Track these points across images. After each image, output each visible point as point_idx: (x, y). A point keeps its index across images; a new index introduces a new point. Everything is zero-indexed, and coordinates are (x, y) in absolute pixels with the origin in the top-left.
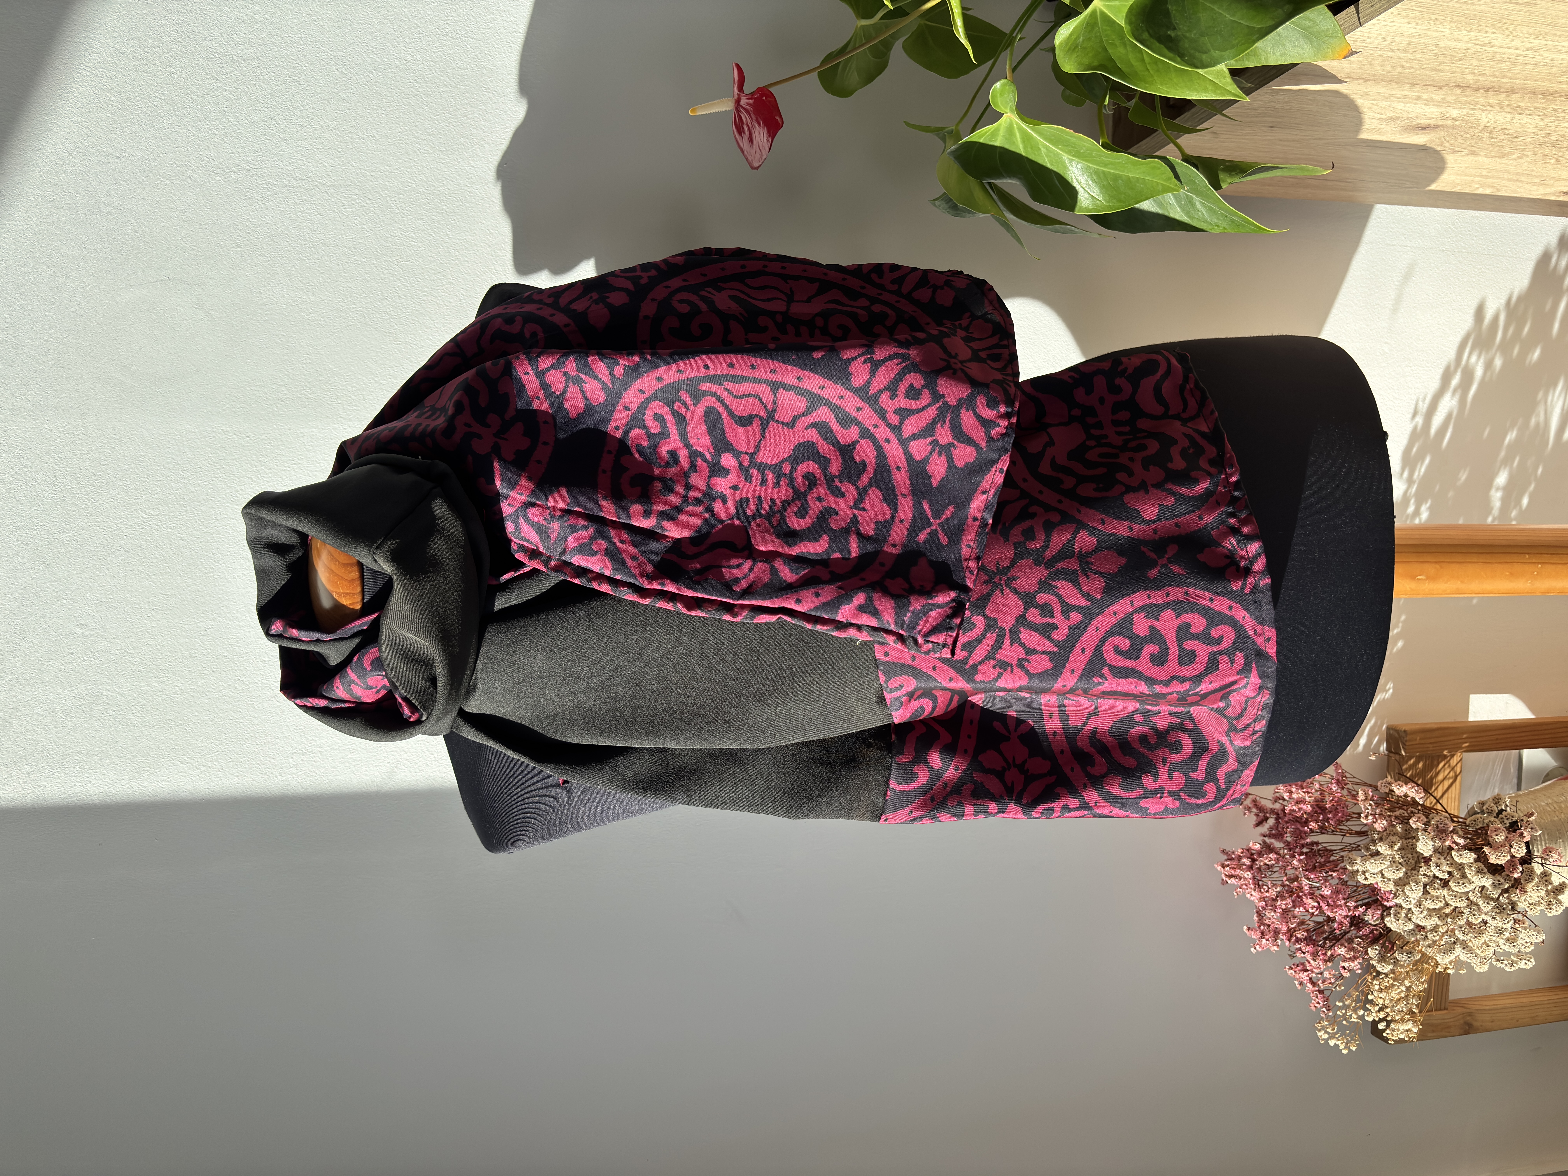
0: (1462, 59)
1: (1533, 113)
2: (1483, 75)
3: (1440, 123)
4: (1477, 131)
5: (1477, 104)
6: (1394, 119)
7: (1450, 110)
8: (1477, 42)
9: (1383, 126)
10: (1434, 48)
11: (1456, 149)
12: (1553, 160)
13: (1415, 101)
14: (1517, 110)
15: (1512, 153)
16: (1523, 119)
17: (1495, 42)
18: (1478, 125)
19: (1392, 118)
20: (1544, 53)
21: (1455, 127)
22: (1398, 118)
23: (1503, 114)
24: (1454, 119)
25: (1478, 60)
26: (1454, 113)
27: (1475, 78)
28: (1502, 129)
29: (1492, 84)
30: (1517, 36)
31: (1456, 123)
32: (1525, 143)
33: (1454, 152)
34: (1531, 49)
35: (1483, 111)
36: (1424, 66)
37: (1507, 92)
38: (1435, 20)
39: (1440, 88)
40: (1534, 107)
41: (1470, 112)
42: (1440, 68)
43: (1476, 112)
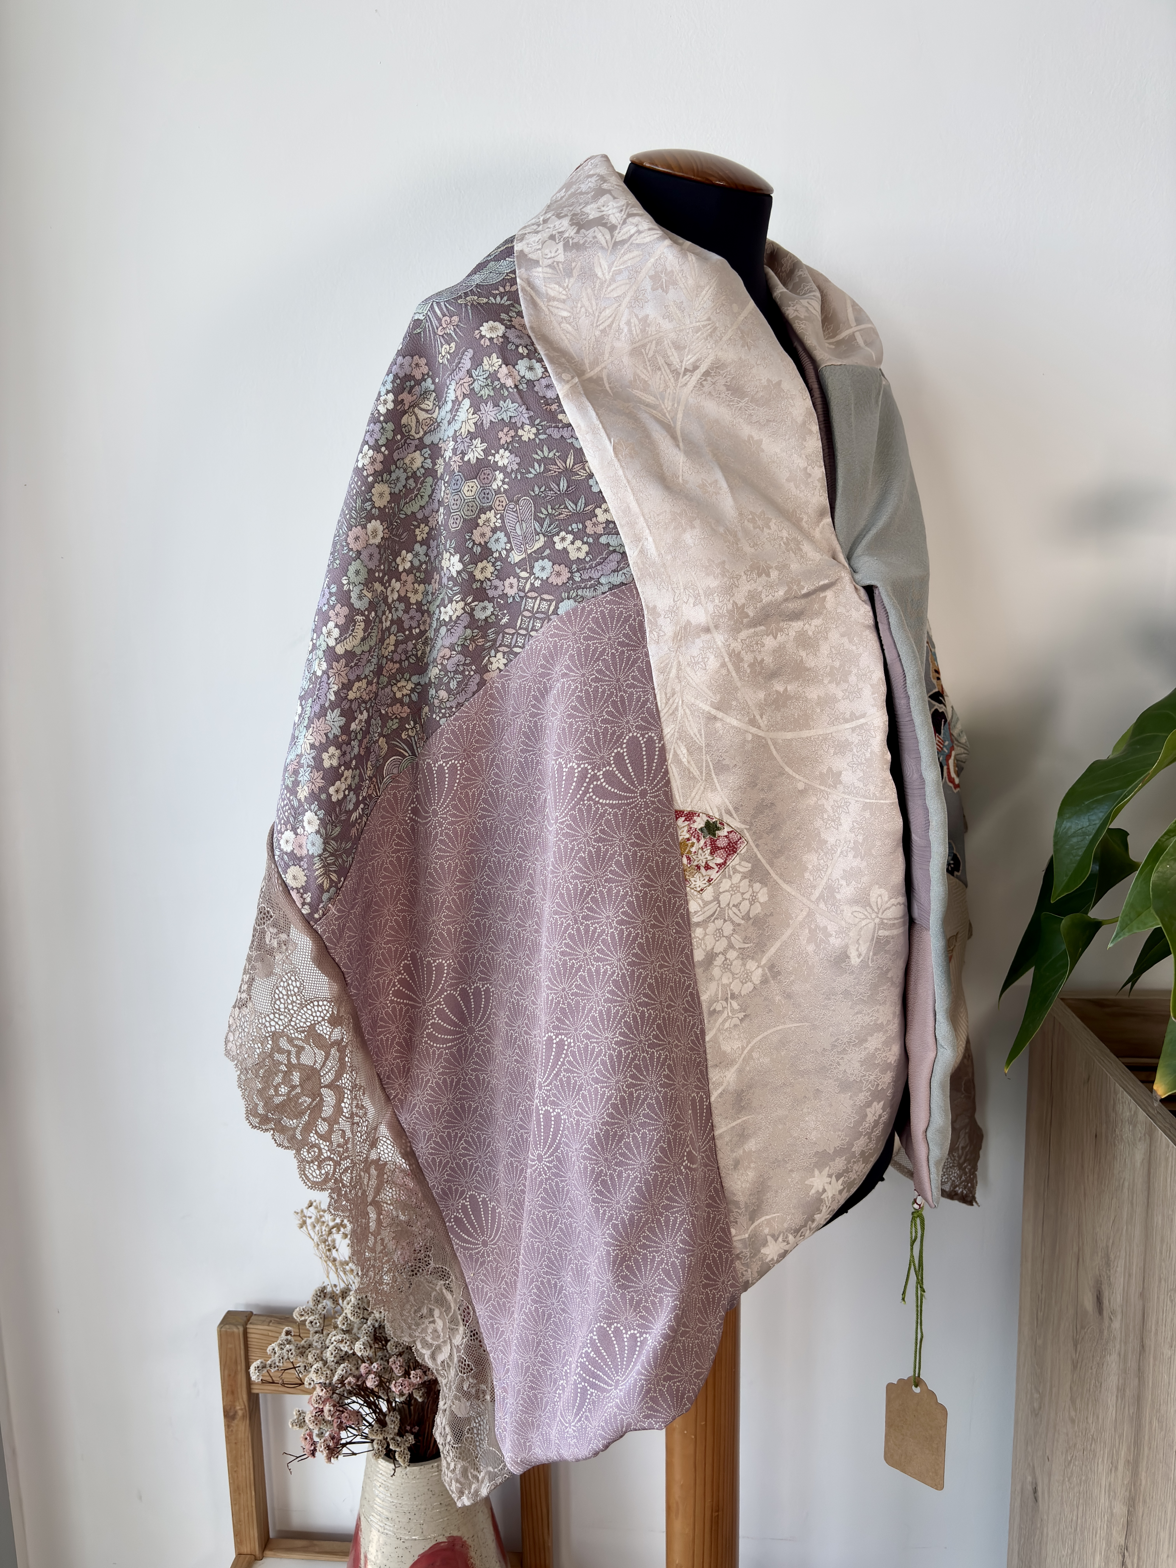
1: (1119, 1409)
2: (1156, 1333)
3: (1105, 1313)
4: (1098, 1358)
5: (1126, 1343)
6: (1108, 1262)
7: (1119, 1317)
9: (1100, 1254)
11: (1079, 1346)
12: (1069, 1458)
13: (1127, 1275)
14: (1121, 1390)
15: (1076, 1411)
16: (1112, 1401)
18: (1105, 1356)
19: (1109, 1258)
21: (1101, 1332)
22: (1109, 1265)
23: (1117, 1377)
24: (1110, 1326)
26: (1116, 1325)
28: (1101, 1384)
29: (1147, 1349)
31: (1106, 1332)
32: (1087, 1418)
33: (1075, 1346)
35: (1119, 1354)
36: (1163, 1265)
37: (1139, 1369)
39: (1142, 1295)
40: (1124, 1408)
41: (1118, 1340)
42: (1163, 1282)
43: (1118, 1346)
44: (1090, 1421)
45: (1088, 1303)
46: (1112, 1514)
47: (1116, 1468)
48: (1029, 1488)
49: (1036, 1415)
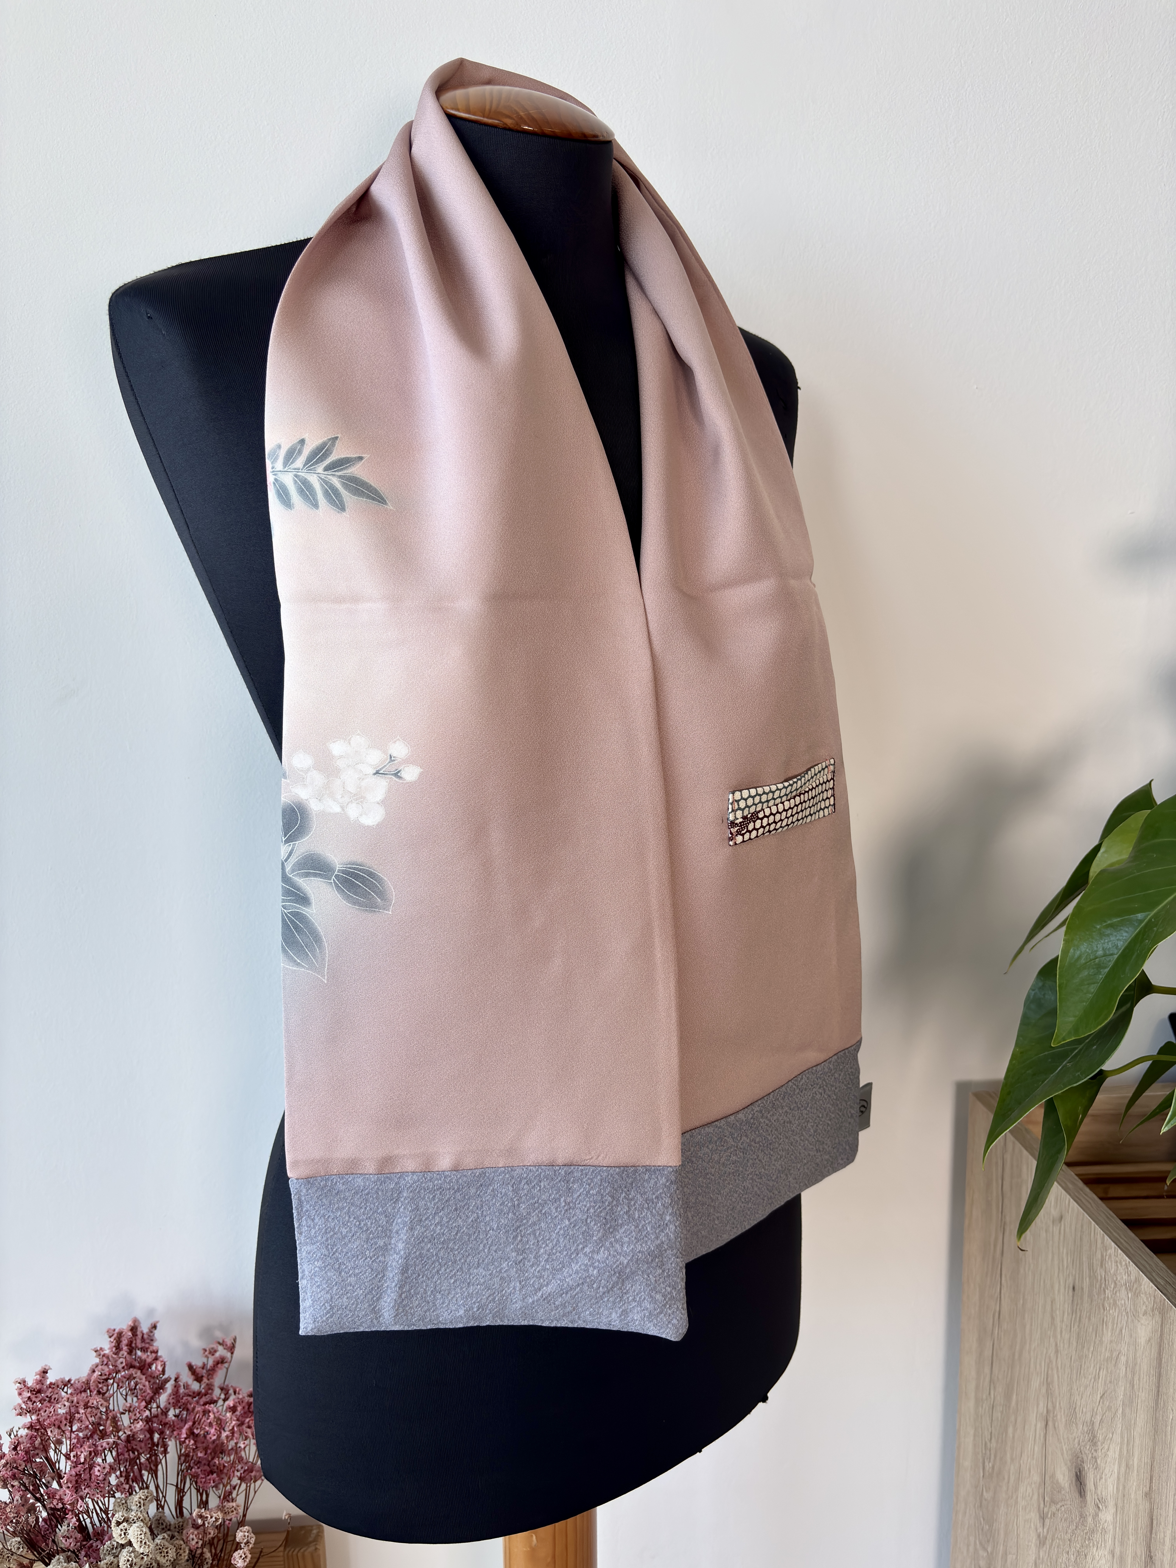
3: (1088, 1497)
4: (1079, 1545)
5: (1122, 1543)
6: (1093, 1441)
7: (1112, 1510)
9: (1080, 1427)
11: (1047, 1521)
13: (1124, 1465)
18: (1088, 1546)
19: (1094, 1437)
21: (1083, 1517)
22: (1095, 1444)
24: (1096, 1515)
26: (1107, 1516)
31: (1090, 1519)
33: (1043, 1519)
35: (1112, 1553)
39: (1148, 1496)
41: (1110, 1536)
43: (1110, 1543)
45: (1063, 1477)
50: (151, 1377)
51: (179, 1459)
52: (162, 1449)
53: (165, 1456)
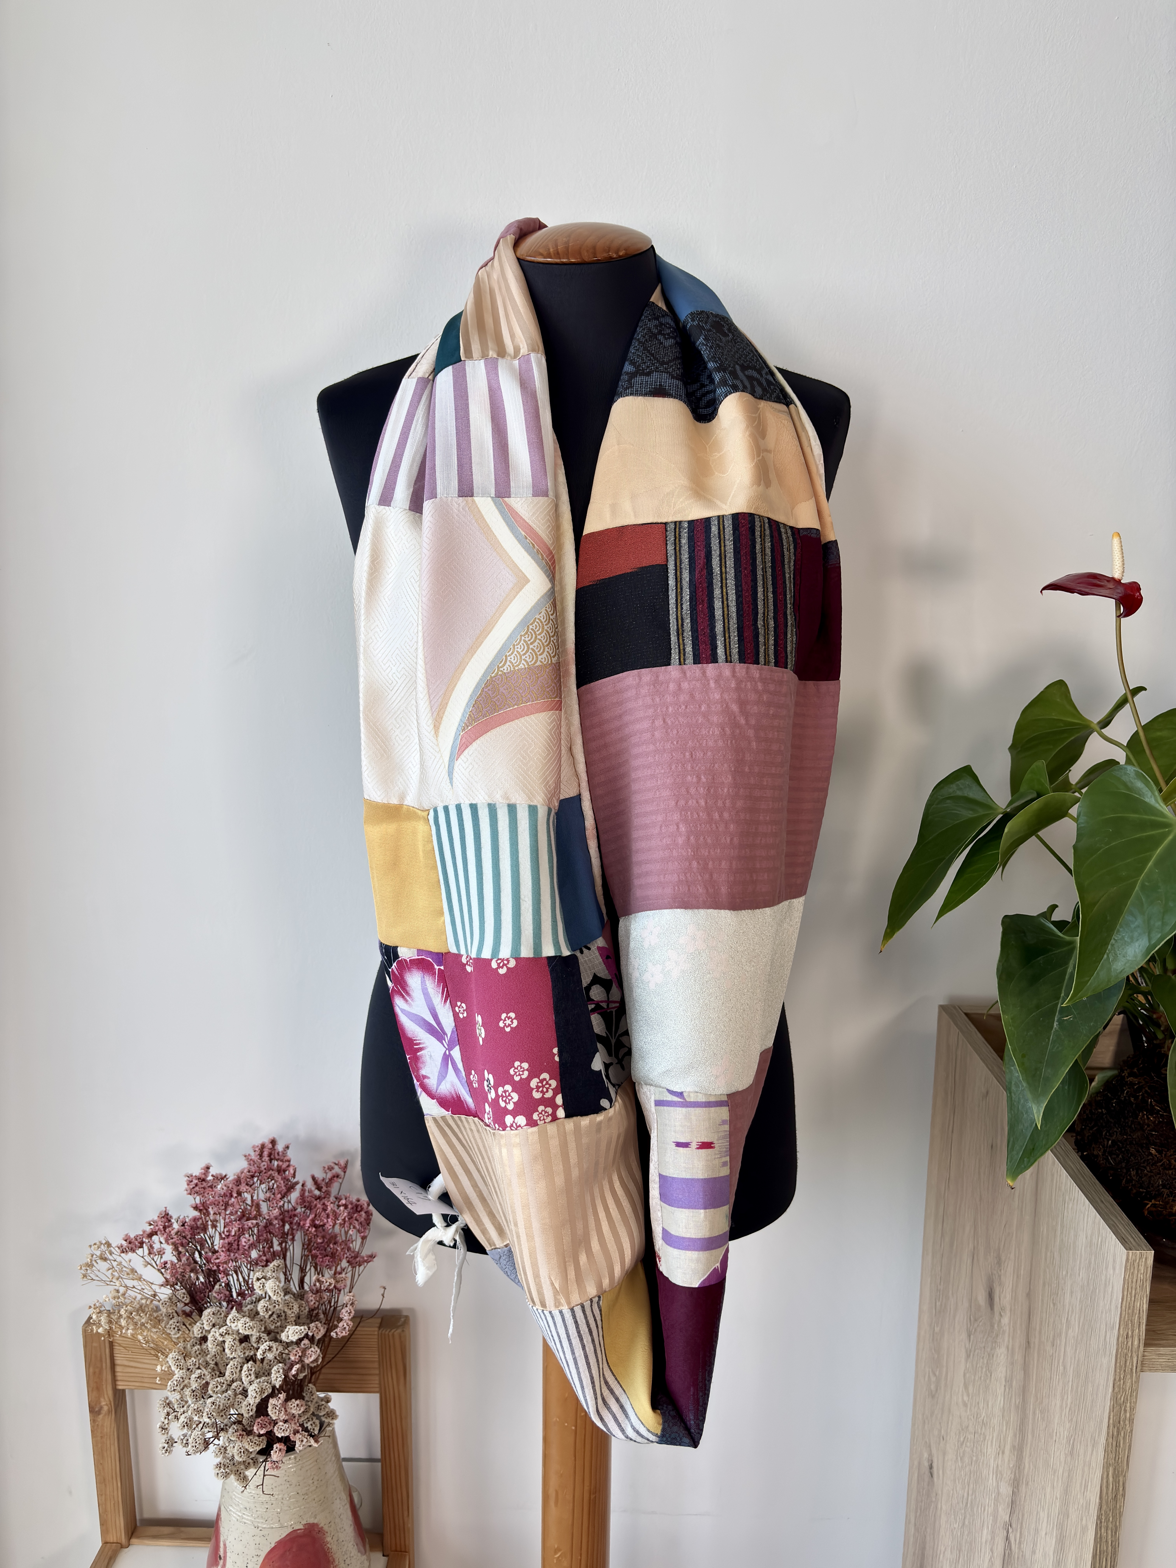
0: (1054, 1304)
1: (1006, 1399)
2: (1040, 1332)
3: (996, 1308)
4: (989, 1350)
5: (1013, 1338)
6: (999, 1263)
7: (1008, 1314)
8: (1070, 1313)
9: (992, 1254)
10: (1064, 1273)
11: (972, 1337)
12: (962, 1439)
13: (1015, 1277)
14: (1009, 1381)
15: (968, 1395)
16: (1000, 1390)
17: (1070, 1331)
18: (994, 1348)
19: (1000, 1259)
20: (1061, 1383)
21: (992, 1326)
22: (1000, 1266)
23: (1005, 1369)
24: (1000, 1321)
25: (1054, 1322)
26: (1005, 1320)
27: (1038, 1328)
28: (991, 1374)
29: (1032, 1345)
30: (1076, 1350)
31: (996, 1326)
32: (978, 1403)
33: (969, 1336)
34: (1065, 1368)
35: (1008, 1347)
36: (1048, 1270)
37: (1025, 1363)
38: (1090, 1263)
39: (1028, 1295)
41: (1007, 1335)
42: (1047, 1286)
43: (1006, 1340)
44: (981, 1405)
45: (982, 1297)
46: (998, 1493)
47: (1003, 1453)
48: (926, 1464)
49: (933, 1397)
50: (286, 1179)
51: (303, 1246)
52: (291, 1237)
53: (293, 1243)
